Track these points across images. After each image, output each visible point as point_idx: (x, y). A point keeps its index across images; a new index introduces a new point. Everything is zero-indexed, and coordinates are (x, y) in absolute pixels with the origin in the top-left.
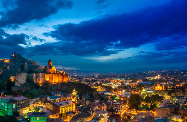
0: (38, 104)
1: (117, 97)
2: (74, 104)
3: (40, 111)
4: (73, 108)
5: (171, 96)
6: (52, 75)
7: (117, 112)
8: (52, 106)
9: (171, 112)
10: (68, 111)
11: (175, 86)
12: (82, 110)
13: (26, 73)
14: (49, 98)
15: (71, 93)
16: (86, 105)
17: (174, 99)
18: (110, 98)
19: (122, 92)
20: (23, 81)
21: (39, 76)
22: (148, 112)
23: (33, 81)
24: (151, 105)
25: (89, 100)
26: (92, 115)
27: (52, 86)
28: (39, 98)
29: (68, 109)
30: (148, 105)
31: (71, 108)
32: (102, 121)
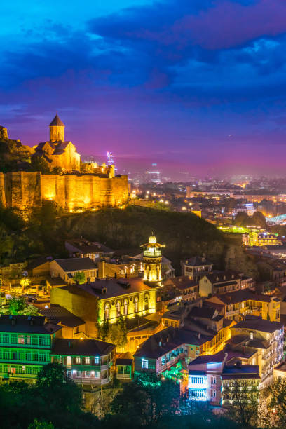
0: (18, 285)
2: (153, 293)
3: (29, 311)
4: (147, 308)
6: (67, 181)
8: (71, 295)
10: (131, 317)
12: (185, 315)
14: (55, 267)
15: (141, 251)
16: (198, 295)
21: (17, 183)
25: (212, 279)
26: (223, 335)
27: (69, 222)
28: (22, 266)
29: (131, 311)
31: (141, 307)
32: (259, 359)
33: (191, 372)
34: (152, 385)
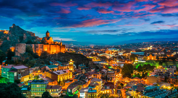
0: (37, 72)
1: (111, 66)
2: (71, 73)
3: (39, 79)
4: (70, 77)
5: (162, 66)
6: (50, 46)
7: (111, 80)
8: (51, 74)
9: (161, 80)
10: (66, 79)
11: (166, 56)
12: (79, 78)
13: (25, 44)
14: (47, 68)
15: (68, 63)
16: (82, 73)
17: (164, 68)
18: (104, 67)
19: (116, 62)
20: (23, 51)
21: (37, 47)
22: (139, 80)
23: (33, 52)
24: (143, 74)
25: (85, 69)
26: (88, 82)
27: (51, 56)
28: (38, 67)
29: (66, 78)
30: (140, 74)
31: (69, 77)
32: (97, 88)
33: (81, 92)
34: (71, 96)
